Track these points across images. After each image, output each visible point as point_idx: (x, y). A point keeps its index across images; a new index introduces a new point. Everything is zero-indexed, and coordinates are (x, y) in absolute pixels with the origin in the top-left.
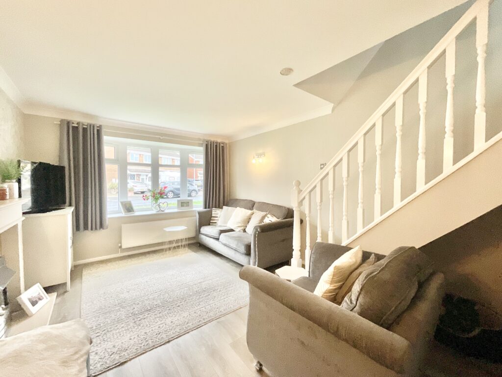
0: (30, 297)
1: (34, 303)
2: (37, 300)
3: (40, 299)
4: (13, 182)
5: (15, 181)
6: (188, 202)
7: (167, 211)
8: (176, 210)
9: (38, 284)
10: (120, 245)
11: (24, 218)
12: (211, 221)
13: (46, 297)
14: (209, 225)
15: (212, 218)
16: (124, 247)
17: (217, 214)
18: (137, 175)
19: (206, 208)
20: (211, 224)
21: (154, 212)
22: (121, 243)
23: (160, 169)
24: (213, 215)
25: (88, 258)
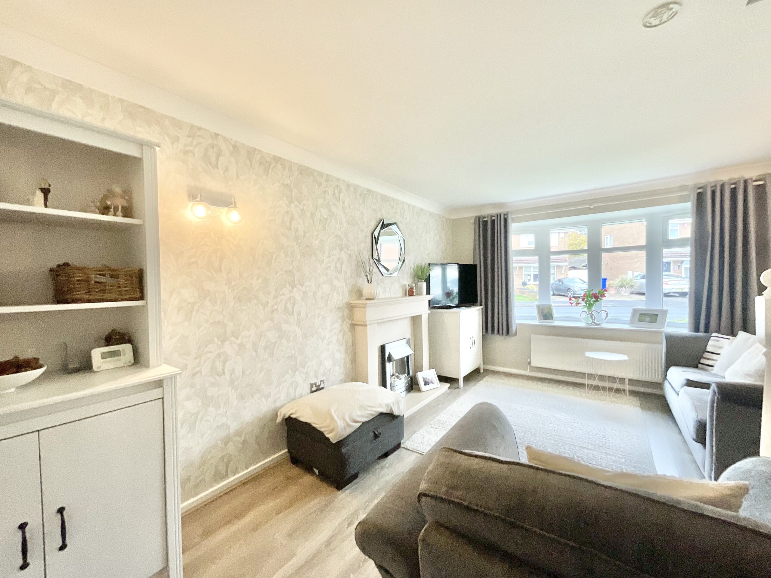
0: (425, 377)
1: (426, 383)
2: (430, 382)
3: (432, 382)
4: (422, 282)
5: (424, 281)
6: (657, 315)
7: (605, 326)
8: (626, 327)
9: (434, 370)
10: (529, 360)
11: (430, 312)
12: (702, 361)
13: (437, 383)
14: (696, 367)
15: (706, 355)
16: (534, 364)
17: (721, 348)
18: (674, 262)
19: (697, 329)
20: (700, 366)
21: (582, 325)
22: (530, 358)
23: (604, 256)
24: (709, 349)
25: (499, 366)
